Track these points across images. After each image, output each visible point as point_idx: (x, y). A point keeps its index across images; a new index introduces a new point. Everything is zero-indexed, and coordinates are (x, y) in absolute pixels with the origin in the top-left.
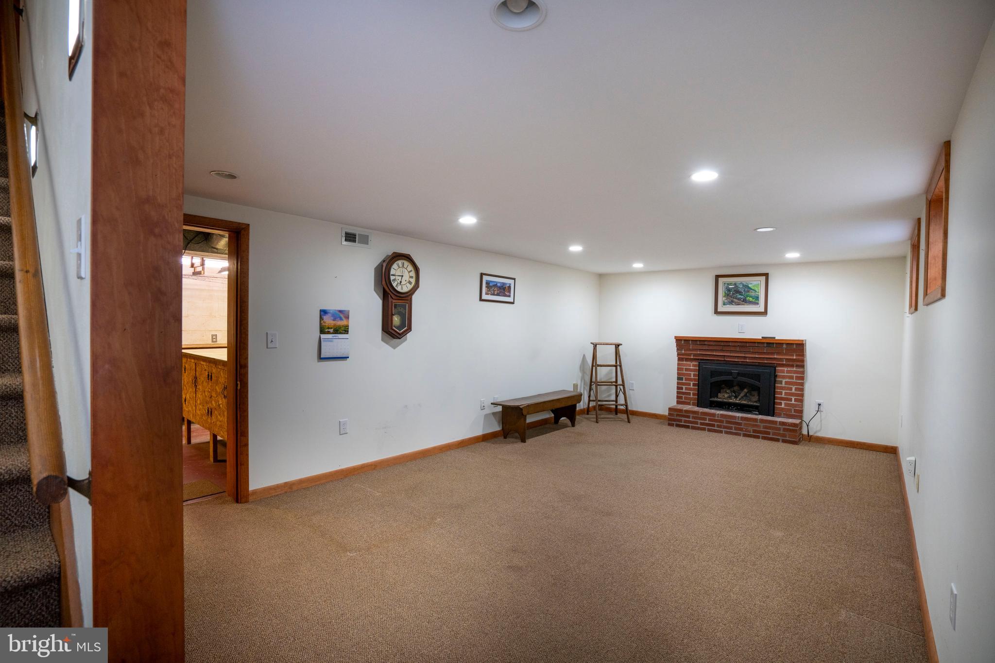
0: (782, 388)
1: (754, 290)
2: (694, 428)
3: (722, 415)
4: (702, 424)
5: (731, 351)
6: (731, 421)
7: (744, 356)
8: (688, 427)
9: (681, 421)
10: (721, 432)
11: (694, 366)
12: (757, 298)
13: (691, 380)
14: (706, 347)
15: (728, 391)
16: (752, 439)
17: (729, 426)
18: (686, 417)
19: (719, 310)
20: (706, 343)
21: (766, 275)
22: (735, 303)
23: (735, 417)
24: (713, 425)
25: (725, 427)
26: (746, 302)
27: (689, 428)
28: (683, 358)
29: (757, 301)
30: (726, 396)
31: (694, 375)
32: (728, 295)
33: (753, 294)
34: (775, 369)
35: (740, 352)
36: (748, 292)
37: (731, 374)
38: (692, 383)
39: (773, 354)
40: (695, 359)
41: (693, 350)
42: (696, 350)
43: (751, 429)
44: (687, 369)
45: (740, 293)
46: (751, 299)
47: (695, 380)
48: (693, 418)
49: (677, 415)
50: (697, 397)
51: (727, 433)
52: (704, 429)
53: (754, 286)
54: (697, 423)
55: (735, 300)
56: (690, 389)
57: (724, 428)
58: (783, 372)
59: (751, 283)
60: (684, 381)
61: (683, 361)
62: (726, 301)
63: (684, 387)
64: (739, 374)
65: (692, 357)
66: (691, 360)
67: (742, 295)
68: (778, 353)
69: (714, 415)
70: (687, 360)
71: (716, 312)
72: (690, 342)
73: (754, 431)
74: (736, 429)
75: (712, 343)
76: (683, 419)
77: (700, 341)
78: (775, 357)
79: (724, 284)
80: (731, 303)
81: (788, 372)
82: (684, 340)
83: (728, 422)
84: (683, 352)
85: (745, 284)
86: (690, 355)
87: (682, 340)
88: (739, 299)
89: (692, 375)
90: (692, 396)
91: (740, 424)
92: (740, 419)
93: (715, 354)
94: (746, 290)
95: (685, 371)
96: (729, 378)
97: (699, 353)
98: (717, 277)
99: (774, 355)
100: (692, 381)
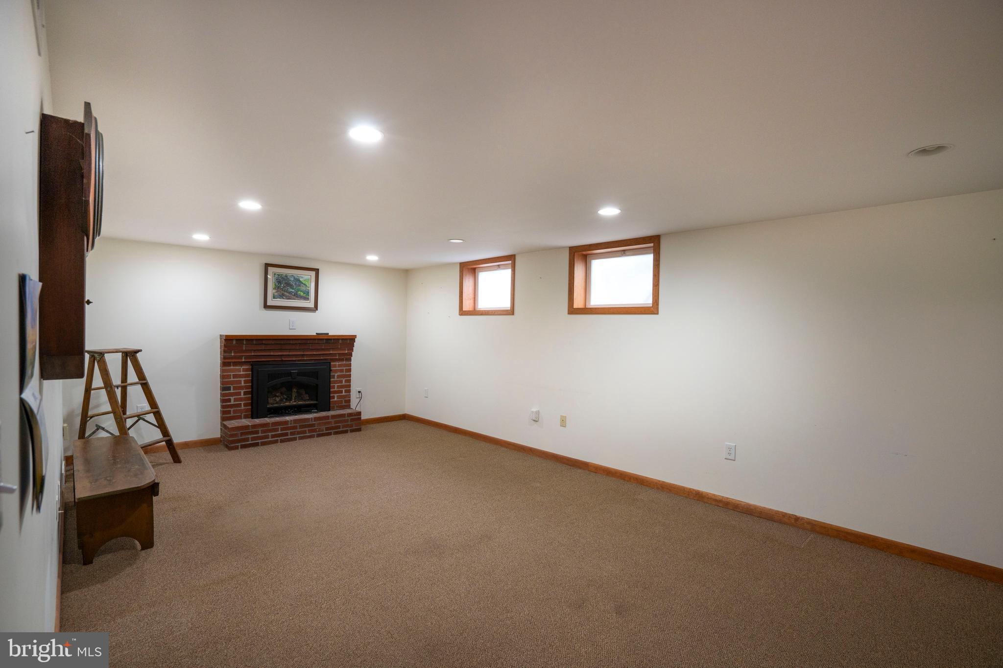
0: (335, 382)
1: (304, 284)
2: (263, 444)
3: (295, 421)
4: (273, 436)
5: (290, 350)
6: (304, 424)
7: (303, 354)
8: (256, 445)
9: (247, 440)
10: (295, 439)
11: (244, 370)
12: (308, 293)
13: (241, 388)
14: (263, 347)
15: (277, 395)
16: (326, 437)
17: (303, 431)
18: (254, 434)
19: (269, 304)
20: (264, 342)
21: (317, 271)
22: (286, 297)
23: (308, 420)
24: (286, 434)
25: (299, 433)
26: (297, 297)
27: (259, 445)
28: (231, 362)
29: (308, 297)
30: (278, 399)
31: (245, 382)
32: (278, 288)
33: (303, 288)
34: (330, 364)
35: (299, 350)
36: (300, 286)
37: (290, 374)
38: (242, 392)
39: (328, 349)
40: (247, 362)
41: (246, 351)
42: (251, 351)
43: (324, 427)
44: (235, 376)
45: (291, 286)
46: (302, 294)
47: (246, 387)
48: (263, 432)
49: (242, 434)
50: (250, 407)
51: (301, 438)
52: (276, 442)
53: (305, 280)
54: (267, 437)
55: (286, 293)
56: (241, 399)
57: (297, 435)
58: (336, 365)
59: (302, 277)
60: (232, 391)
61: (230, 366)
62: (276, 294)
63: (232, 398)
64: (299, 374)
65: (243, 360)
66: (241, 364)
67: (293, 289)
68: (333, 349)
69: (286, 422)
70: (235, 364)
71: (266, 306)
72: (245, 341)
73: (327, 429)
74: (310, 431)
75: (270, 342)
76: (250, 436)
77: (256, 340)
78: (331, 352)
79: (275, 274)
80: (282, 296)
81: (339, 366)
82: (236, 340)
83: (302, 427)
84: (233, 354)
85: (296, 277)
86: (241, 357)
87: (232, 340)
88: (290, 293)
89: (243, 382)
90: (243, 407)
91: (313, 425)
92: (313, 421)
93: (272, 354)
94: (297, 284)
95: (233, 378)
96: (289, 379)
97: (253, 354)
98: (267, 266)
99: (330, 351)
100: (243, 389)
